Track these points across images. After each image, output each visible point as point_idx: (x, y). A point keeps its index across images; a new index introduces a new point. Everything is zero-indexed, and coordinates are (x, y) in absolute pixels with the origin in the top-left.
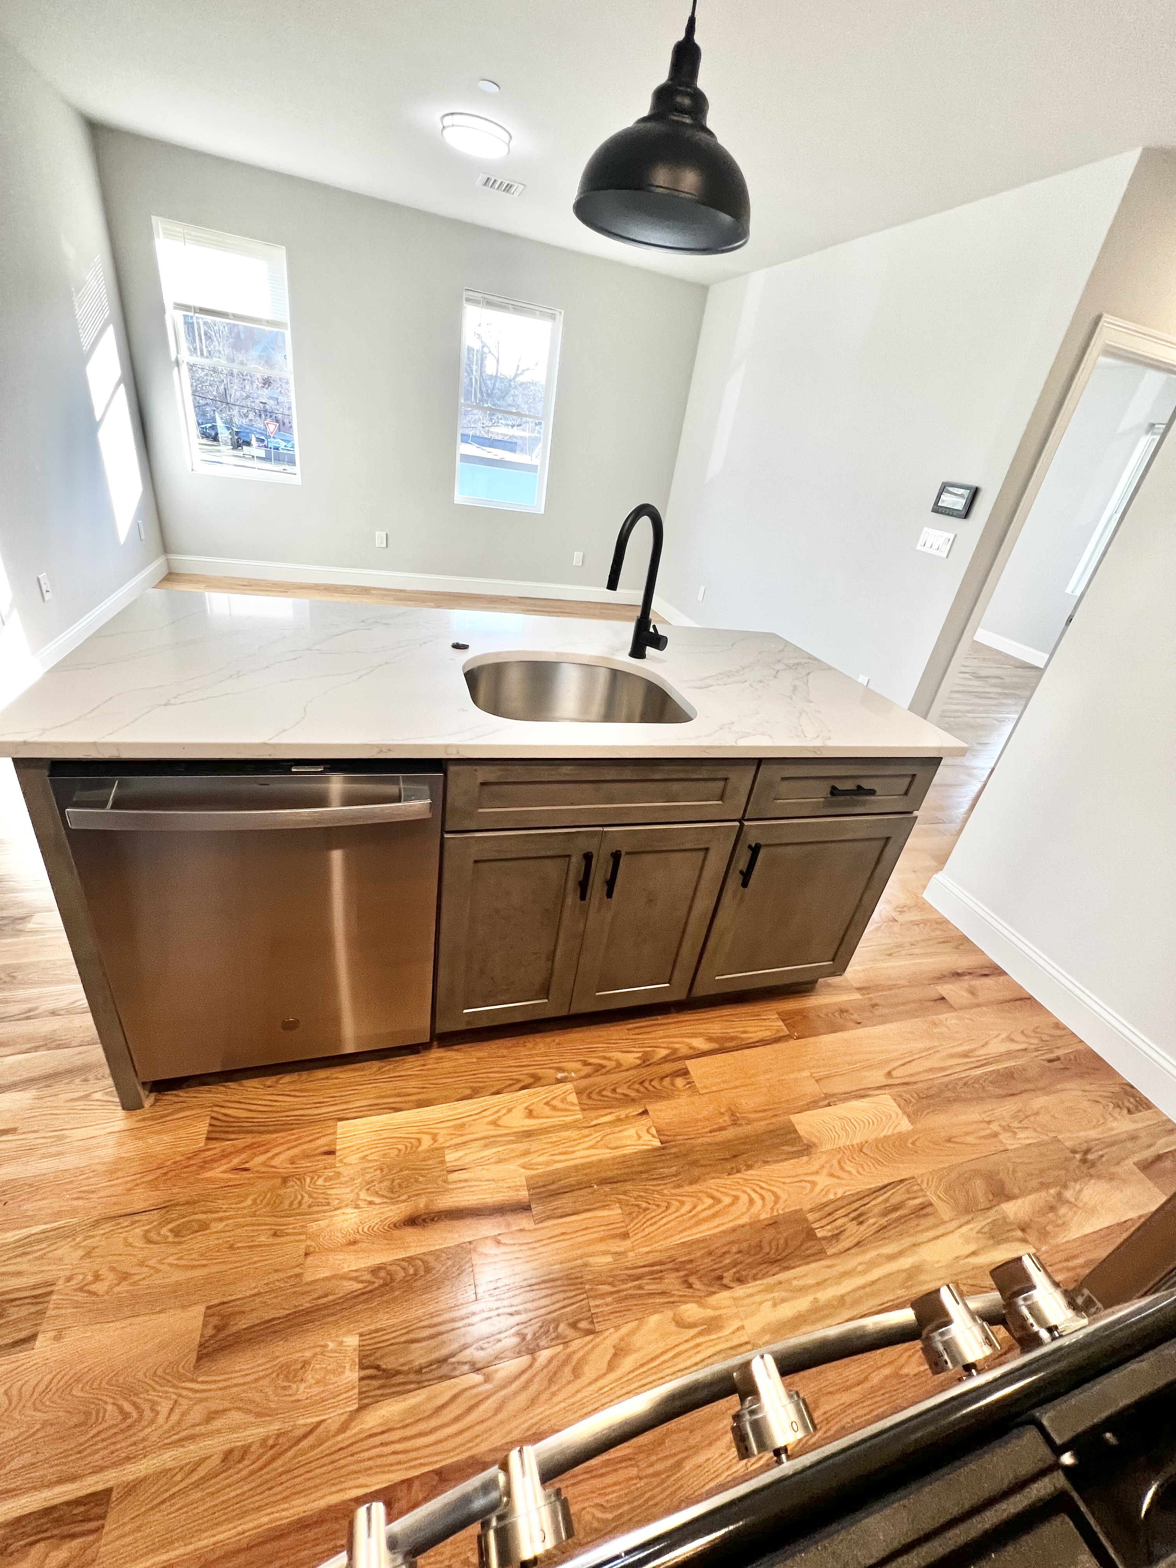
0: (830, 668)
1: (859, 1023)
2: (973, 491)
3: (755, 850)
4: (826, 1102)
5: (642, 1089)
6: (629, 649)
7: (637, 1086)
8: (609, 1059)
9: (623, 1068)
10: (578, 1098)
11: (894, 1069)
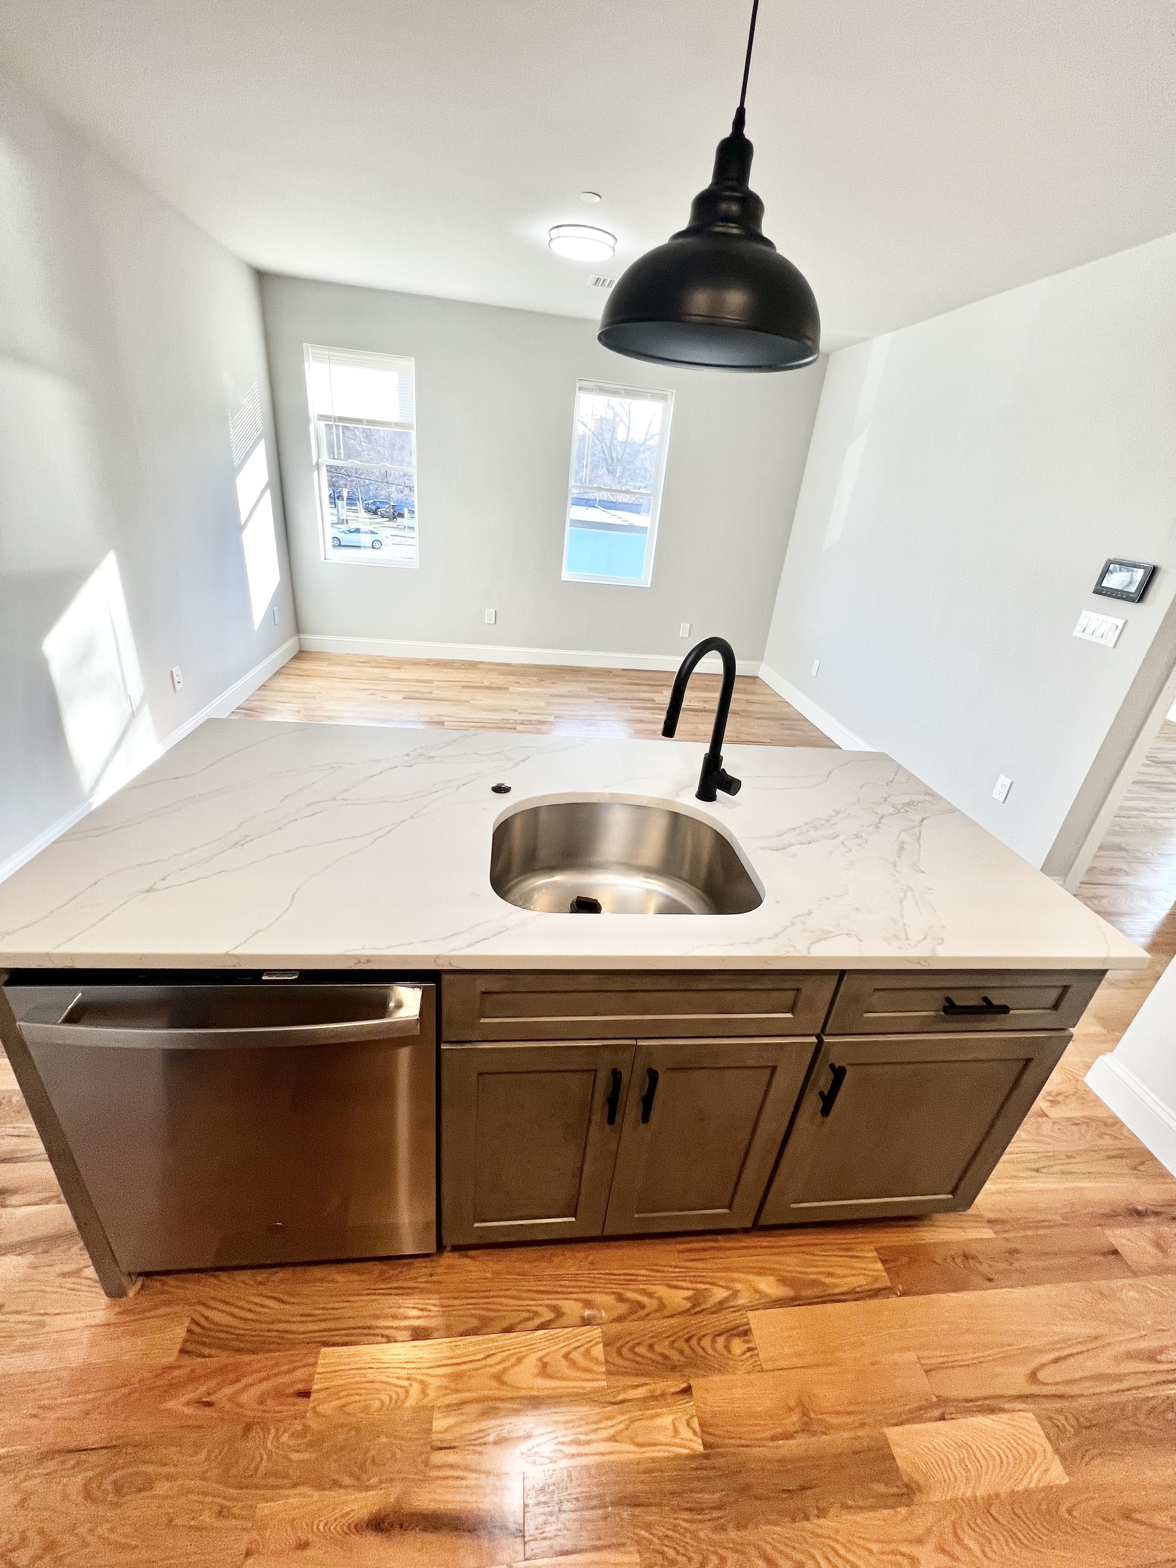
0: (953, 810)
1: (990, 1280)
2: (1149, 572)
3: (839, 1073)
4: (937, 1413)
5: (687, 1350)
6: (695, 789)
7: (681, 1344)
8: (650, 1295)
9: (666, 1312)
10: (606, 1353)
11: (1043, 1366)
